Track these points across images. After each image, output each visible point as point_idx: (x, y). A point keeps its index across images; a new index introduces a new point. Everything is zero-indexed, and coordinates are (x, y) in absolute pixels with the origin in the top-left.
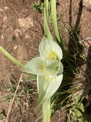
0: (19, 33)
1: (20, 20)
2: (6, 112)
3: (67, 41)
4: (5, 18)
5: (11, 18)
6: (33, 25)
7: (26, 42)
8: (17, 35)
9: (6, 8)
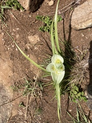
0: (30, 46)
1: (29, 37)
2: (24, 103)
3: (64, 50)
4: (17, 36)
5: (22, 36)
6: (39, 40)
7: (35, 52)
8: (29, 48)
9: (18, 29)
